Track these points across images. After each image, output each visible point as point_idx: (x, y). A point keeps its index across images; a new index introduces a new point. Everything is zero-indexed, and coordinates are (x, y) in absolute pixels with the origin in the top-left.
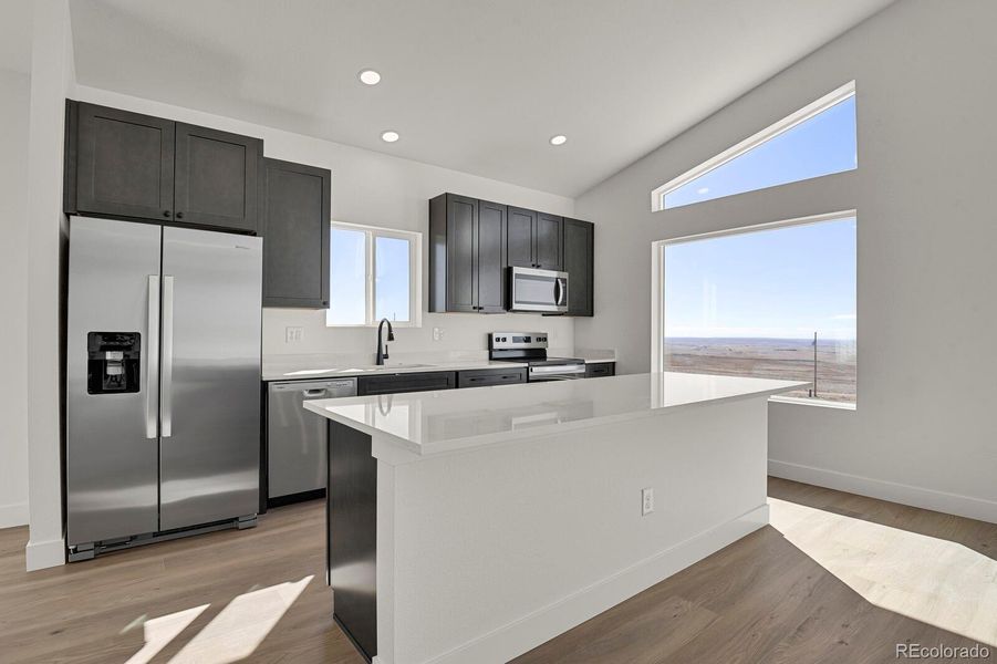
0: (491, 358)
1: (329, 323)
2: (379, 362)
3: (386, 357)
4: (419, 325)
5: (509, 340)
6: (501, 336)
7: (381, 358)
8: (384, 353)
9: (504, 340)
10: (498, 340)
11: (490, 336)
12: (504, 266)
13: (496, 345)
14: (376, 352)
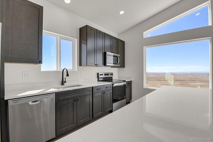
0: (98, 80)
1: (42, 70)
2: (62, 84)
3: (65, 82)
4: (76, 70)
5: (104, 75)
6: (101, 74)
7: (63, 83)
8: (64, 80)
9: (102, 75)
10: (100, 75)
11: (98, 74)
12: (104, 52)
13: (100, 76)
14: (61, 80)
